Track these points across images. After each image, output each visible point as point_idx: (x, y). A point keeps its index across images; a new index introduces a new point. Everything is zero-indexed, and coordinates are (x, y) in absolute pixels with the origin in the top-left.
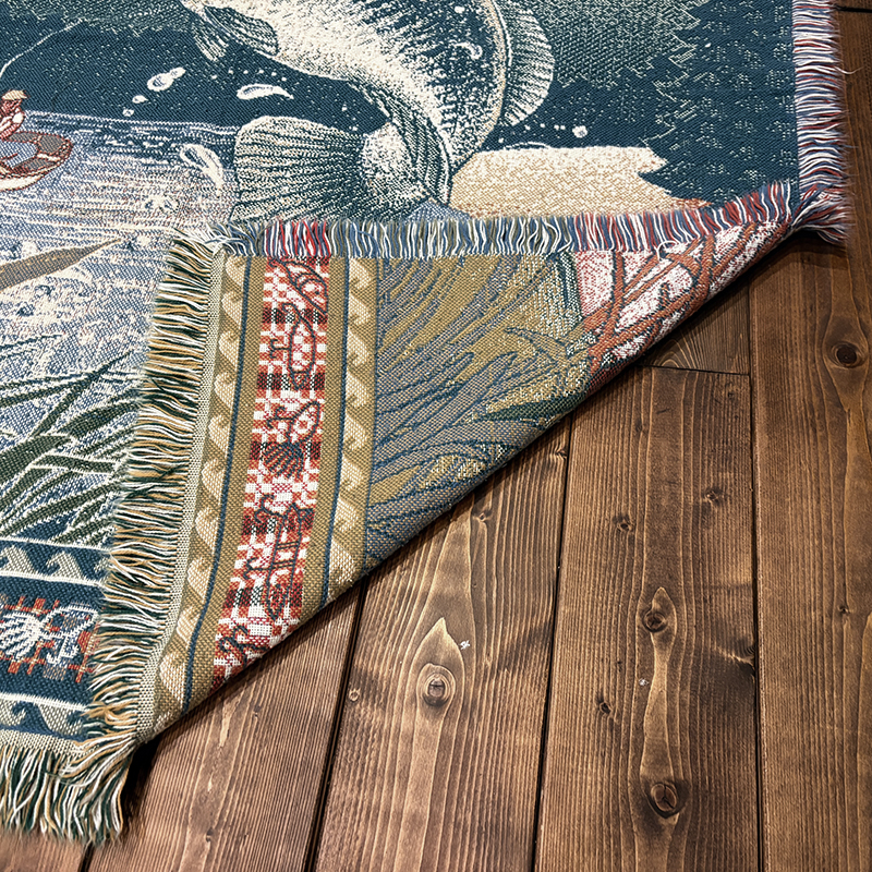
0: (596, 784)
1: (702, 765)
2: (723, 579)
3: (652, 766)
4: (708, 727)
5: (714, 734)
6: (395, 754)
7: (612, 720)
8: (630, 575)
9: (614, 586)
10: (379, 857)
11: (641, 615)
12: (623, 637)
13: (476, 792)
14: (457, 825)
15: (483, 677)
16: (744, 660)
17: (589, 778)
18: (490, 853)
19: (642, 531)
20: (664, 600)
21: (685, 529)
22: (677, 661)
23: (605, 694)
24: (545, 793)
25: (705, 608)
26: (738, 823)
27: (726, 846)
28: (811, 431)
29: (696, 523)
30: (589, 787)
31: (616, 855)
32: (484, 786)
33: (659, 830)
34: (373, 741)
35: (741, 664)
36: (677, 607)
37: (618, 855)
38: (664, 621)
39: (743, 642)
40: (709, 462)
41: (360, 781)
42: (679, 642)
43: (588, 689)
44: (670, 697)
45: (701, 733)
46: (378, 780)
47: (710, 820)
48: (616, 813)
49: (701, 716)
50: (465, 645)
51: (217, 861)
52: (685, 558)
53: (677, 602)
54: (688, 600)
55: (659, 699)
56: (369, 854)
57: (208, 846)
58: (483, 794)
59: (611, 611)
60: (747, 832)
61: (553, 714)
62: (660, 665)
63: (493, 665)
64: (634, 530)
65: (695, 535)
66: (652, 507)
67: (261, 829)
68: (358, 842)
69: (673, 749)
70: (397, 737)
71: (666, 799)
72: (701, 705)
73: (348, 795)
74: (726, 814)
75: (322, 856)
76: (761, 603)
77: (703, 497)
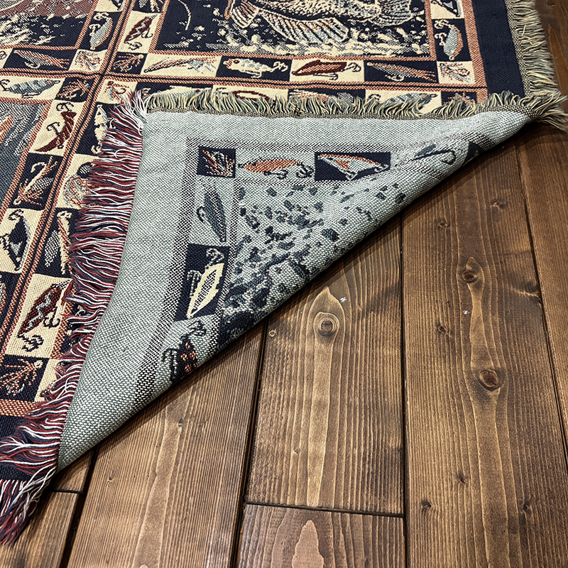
0: (442, 374)
1: (512, 358)
2: (511, 249)
3: (478, 361)
4: (513, 335)
5: (518, 339)
6: (303, 365)
7: (447, 336)
8: (449, 251)
9: (439, 259)
10: (298, 429)
11: (460, 274)
12: (449, 287)
13: (360, 384)
14: (349, 406)
15: (357, 318)
16: (532, 295)
17: (436, 371)
18: (374, 421)
19: (454, 226)
20: (474, 264)
21: (483, 223)
22: (487, 298)
23: (441, 321)
24: (407, 382)
25: (502, 267)
26: (541, 390)
27: (534, 404)
28: (558, 163)
29: (489, 220)
30: (437, 377)
31: (460, 415)
32: (365, 381)
33: (488, 398)
34: (287, 359)
35: (531, 297)
36: (483, 267)
37: (462, 415)
38: (475, 276)
39: (530, 284)
40: (493, 184)
41: (281, 383)
42: (487, 287)
43: (429, 318)
44: (486, 320)
45: (509, 339)
46: (293, 382)
47: (522, 390)
48: (458, 391)
49: (508, 329)
50: (343, 300)
51: (187, 438)
52: (485, 240)
53: (483, 265)
54: (490, 263)
55: (478, 321)
56: (291, 427)
57: (180, 429)
58: (365, 386)
59: (439, 272)
60: (547, 395)
61: (407, 335)
62: (476, 302)
63: (363, 310)
64: (449, 226)
65: (490, 226)
66: (460, 212)
67: (216, 417)
68: (283, 421)
69: (491, 350)
70: (303, 355)
71: (490, 379)
72: (507, 323)
73: (273, 393)
74: (532, 385)
75: (259, 431)
76: (539, 262)
77: (492, 204)
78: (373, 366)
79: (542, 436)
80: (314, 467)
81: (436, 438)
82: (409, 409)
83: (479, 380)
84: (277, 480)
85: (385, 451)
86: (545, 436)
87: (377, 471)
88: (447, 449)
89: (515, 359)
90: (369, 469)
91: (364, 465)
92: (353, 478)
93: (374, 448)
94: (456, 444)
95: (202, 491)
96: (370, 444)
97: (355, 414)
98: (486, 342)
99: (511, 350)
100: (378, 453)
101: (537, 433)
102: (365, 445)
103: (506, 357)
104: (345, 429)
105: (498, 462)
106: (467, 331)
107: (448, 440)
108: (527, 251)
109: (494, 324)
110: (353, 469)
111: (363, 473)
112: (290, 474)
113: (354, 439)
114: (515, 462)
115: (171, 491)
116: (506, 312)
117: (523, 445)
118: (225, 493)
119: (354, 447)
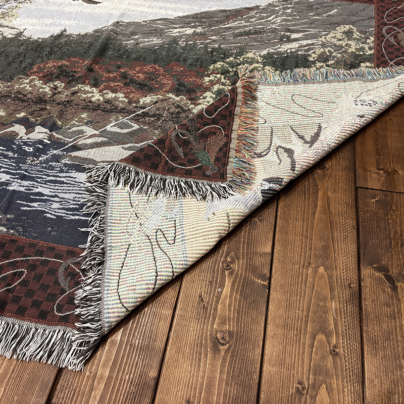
78: (152, 321)
79: (246, 380)
80: (98, 385)
81: (180, 373)
82: (168, 352)
83: (217, 337)
84: (73, 391)
85: (146, 378)
86: (248, 380)
87: (137, 392)
88: (185, 382)
89: (243, 325)
90: (132, 390)
91: (130, 387)
92: (121, 395)
93: (139, 376)
94: (191, 379)
95: (24, 393)
96: (137, 373)
97: (133, 351)
98: (227, 312)
99: (242, 319)
100: (141, 379)
101: (244, 377)
102: (134, 373)
103: (238, 323)
104: (125, 361)
105: (215, 394)
106: (217, 302)
107: (187, 376)
108: (268, 253)
109: (236, 300)
110: (123, 389)
111: (128, 392)
112: (82, 387)
113: (129, 368)
114: (225, 395)
115: (5, 390)
116: (245, 293)
117: (233, 384)
118: (38, 396)
119: (127, 373)
